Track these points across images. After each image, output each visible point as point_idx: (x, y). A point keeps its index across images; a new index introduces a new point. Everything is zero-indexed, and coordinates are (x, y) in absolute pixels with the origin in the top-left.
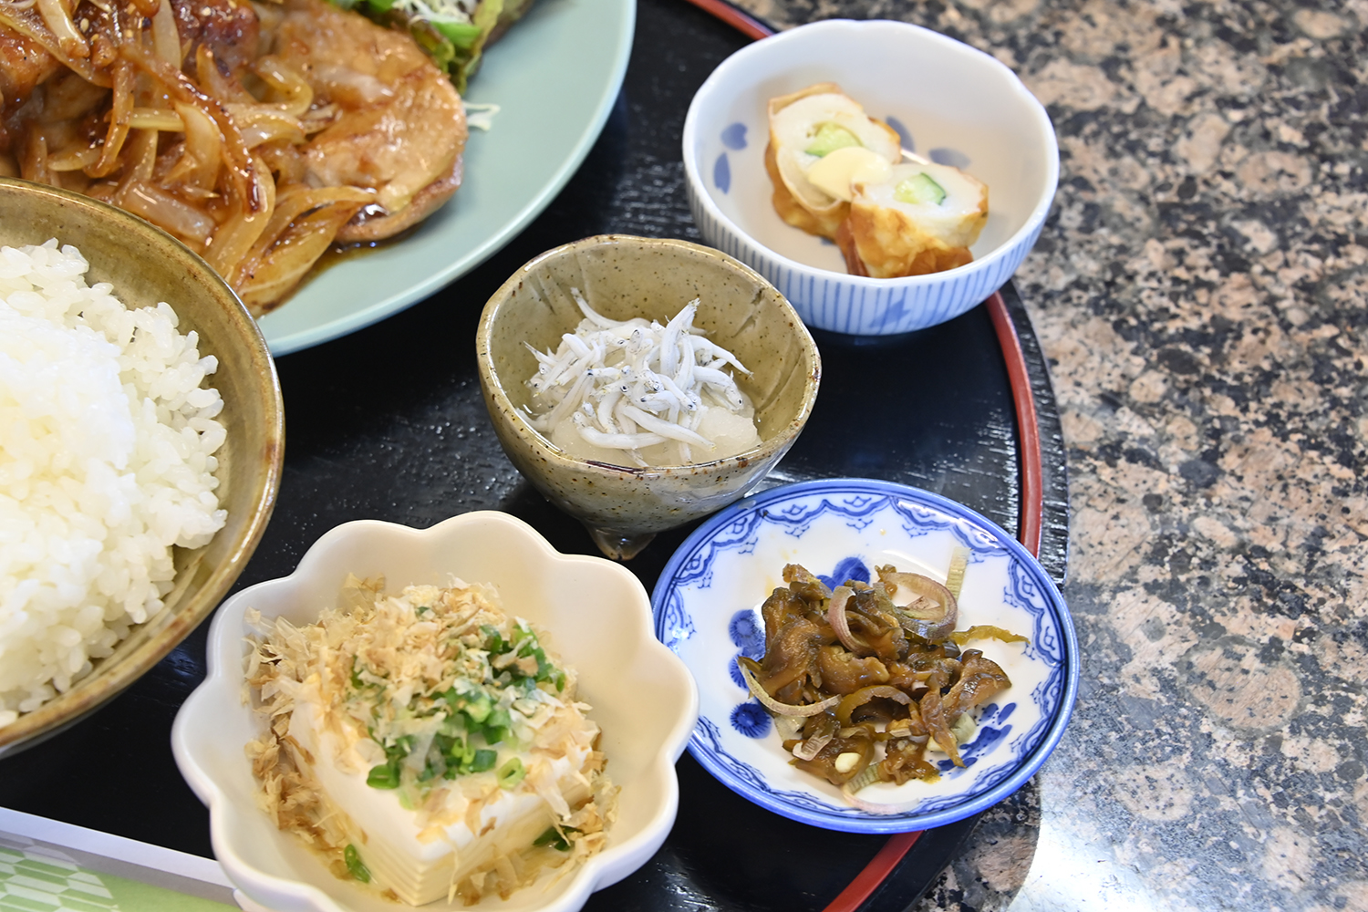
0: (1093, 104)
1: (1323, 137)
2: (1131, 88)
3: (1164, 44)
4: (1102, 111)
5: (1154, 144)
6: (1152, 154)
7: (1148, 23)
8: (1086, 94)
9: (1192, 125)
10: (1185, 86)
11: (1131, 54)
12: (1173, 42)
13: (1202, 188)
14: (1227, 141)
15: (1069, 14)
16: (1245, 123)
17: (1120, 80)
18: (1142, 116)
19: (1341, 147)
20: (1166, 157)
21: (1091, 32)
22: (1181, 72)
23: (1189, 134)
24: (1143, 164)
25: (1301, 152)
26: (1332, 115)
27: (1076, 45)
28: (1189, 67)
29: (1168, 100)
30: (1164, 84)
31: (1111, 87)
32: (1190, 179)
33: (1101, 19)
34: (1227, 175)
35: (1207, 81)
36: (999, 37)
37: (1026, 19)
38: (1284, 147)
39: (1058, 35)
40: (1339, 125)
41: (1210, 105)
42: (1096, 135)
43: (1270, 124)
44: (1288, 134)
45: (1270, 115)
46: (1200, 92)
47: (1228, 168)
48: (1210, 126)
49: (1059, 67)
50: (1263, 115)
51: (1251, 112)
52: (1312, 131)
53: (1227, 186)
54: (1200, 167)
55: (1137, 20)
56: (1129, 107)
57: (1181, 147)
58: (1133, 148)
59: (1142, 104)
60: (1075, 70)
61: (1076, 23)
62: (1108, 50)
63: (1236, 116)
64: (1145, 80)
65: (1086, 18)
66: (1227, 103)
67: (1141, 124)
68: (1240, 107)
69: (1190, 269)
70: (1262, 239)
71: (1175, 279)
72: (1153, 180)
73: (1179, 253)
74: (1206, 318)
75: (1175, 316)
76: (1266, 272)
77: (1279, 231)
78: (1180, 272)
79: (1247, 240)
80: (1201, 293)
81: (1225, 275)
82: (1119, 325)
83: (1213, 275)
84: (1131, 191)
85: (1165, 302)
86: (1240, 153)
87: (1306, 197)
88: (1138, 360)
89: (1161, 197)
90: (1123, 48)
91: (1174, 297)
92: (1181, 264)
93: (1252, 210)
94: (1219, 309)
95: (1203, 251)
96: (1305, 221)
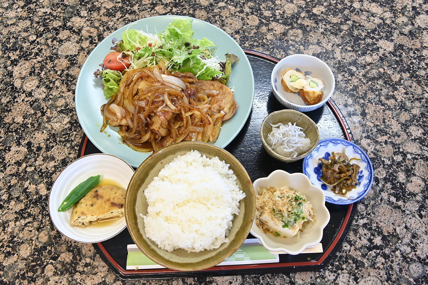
0: (319, 52)
1: (354, 48)
2: (323, 47)
3: (324, 38)
4: (321, 53)
5: (331, 56)
6: (332, 58)
7: (320, 35)
8: (317, 50)
9: (335, 51)
10: (330, 44)
11: (320, 41)
12: (325, 37)
13: (342, 62)
14: (341, 52)
15: (308, 36)
16: (342, 48)
17: (321, 46)
18: (327, 52)
19: (358, 49)
20: (334, 58)
21: (313, 39)
22: (329, 42)
23: (335, 53)
24: (331, 61)
25: (353, 51)
26: (354, 43)
27: (311, 41)
28: (330, 41)
29: (329, 48)
30: (328, 45)
31: (320, 48)
32: (339, 61)
33: (313, 36)
34: (344, 59)
35: (334, 43)
36: (299, 44)
37: (302, 39)
38: (350, 51)
39: (308, 40)
40: (356, 45)
41: (336, 47)
42: (322, 57)
43: (346, 47)
44: (349, 49)
45: (345, 46)
46: (333, 45)
47: (344, 57)
48: (338, 50)
49: (311, 46)
50: (344, 46)
51: (342, 46)
52: (352, 47)
53: (345, 61)
54: (339, 58)
55: (318, 34)
56: (324, 51)
57: (335, 56)
58: (328, 58)
59: (326, 49)
60: (313, 46)
61: (310, 37)
62: (317, 41)
63: (340, 47)
64: (324, 45)
65: (311, 36)
66: (338, 45)
67: (327, 53)
68: (340, 46)
69: (346, 78)
70: (354, 69)
71: (345, 80)
72: (334, 63)
73: (343, 75)
74: (352, 86)
75: (348, 87)
76: (357, 75)
77: (356, 67)
78: (345, 79)
79: (352, 70)
80: (350, 82)
81: (352, 77)
82: (341, 91)
83: (350, 78)
84: (332, 66)
85: (345, 85)
86: (344, 54)
87: (357, 59)
88: (346, 97)
89: (336, 66)
90: (318, 40)
91: (346, 83)
92: (345, 77)
93: (350, 64)
94: (353, 84)
95: (347, 74)
96: (358, 64)
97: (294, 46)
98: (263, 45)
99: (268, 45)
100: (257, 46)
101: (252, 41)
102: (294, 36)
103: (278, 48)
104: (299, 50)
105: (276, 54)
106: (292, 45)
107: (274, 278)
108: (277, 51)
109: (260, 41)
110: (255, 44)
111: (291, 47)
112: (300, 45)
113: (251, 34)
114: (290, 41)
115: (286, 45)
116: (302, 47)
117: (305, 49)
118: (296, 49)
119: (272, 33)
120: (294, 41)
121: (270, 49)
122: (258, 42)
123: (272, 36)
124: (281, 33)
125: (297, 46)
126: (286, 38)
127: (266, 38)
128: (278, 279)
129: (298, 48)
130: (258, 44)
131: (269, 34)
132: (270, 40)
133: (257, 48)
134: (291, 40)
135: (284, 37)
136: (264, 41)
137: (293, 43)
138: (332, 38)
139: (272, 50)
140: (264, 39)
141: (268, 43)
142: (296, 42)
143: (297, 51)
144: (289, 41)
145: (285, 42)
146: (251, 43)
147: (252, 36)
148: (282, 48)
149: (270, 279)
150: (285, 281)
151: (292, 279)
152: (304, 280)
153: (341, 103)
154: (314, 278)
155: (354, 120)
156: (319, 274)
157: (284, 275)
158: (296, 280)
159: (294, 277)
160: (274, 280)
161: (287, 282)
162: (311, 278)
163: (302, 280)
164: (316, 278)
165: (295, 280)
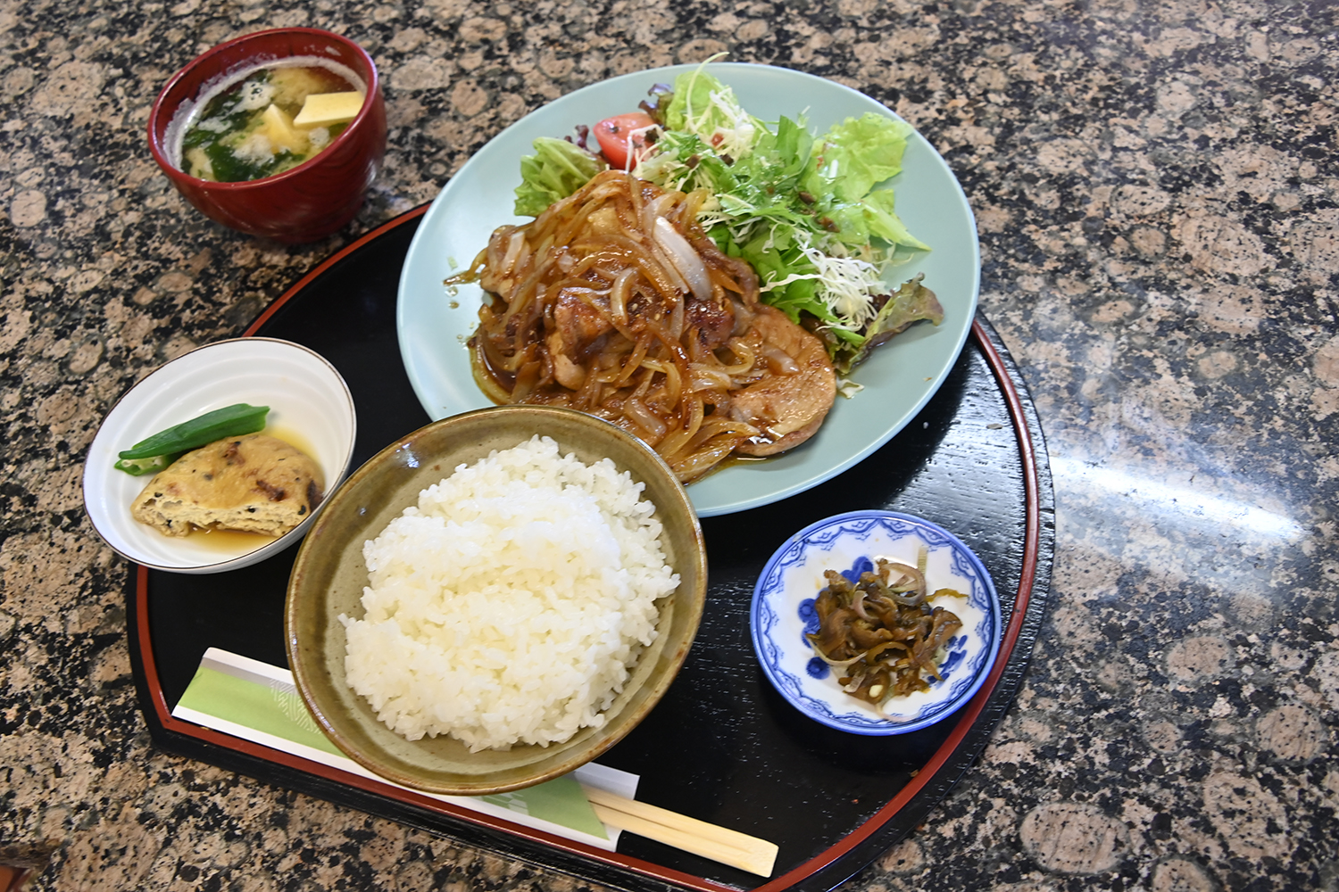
0: (1194, 45)
1: (1313, 26)
2: (1207, 32)
3: (1209, 6)
4: (1200, 47)
5: (1235, 54)
6: (1237, 59)
8: (1188, 41)
9: (1247, 40)
10: (1231, 23)
11: (1197, 16)
13: (1271, 68)
14: (1268, 42)
15: (1155, 6)
16: (1272, 31)
17: (1200, 29)
18: (1220, 43)
19: (1324, 28)
20: (1246, 59)
21: (1172, 12)
22: (1226, 17)
23: (1249, 44)
24: (1236, 65)
25: (1307, 36)
26: (1310, 14)
27: (1168, 19)
28: (1228, 13)
29: (1228, 30)
30: (1221, 24)
31: (1197, 34)
32: (1262, 65)
34: (1279, 58)
35: (1242, 17)
37: (1136, 15)
38: (1298, 36)
39: (1156, 17)
40: (1317, 18)
41: (1250, 28)
42: (1205, 58)
43: (1284, 27)
44: (1295, 30)
45: (1281, 24)
46: (1241, 23)
47: (1277, 54)
48: (1256, 38)
49: (1166, 33)
50: (1277, 24)
51: (1271, 25)
52: (1305, 24)
53: (1282, 63)
54: (1264, 58)
56: (1212, 41)
57: (1249, 51)
58: (1227, 59)
59: (1217, 37)
60: (1175, 31)
61: (1161, 10)
62: (1184, 17)
63: (1265, 29)
64: (1211, 26)
65: (1165, 5)
66: (1257, 24)
67: (1223, 47)
68: (1264, 24)
69: (1290, 108)
70: (1315, 83)
71: (1287, 115)
72: (1246, 71)
73: (1280, 102)
74: (1313, 128)
75: (1298, 132)
76: (1327, 98)
77: (1321, 76)
78: (1287, 111)
79: (1308, 85)
80: (1304, 118)
81: (1309, 105)
82: (1274, 145)
83: (1303, 107)
84: (1239, 80)
85: (1289, 127)
86: (1278, 46)
87: (1323, 56)
88: (1294, 159)
89: (1255, 78)
90: (1191, 14)
91: (1292, 123)
92: (1285, 107)
93: (1302, 70)
94: (1317, 123)
95: (1291, 97)
96: (1330, 68)
97: (1111, 35)
98: (1014, 38)
99: (1028, 37)
100: (994, 41)
101: (980, 29)
102: (1111, 8)
103: (1059, 42)
104: (1129, 44)
105: (1057, 59)
106: (1104, 32)
107: (1097, 665)
108: (1060, 51)
109: (1004, 28)
110: (989, 36)
111: (1103, 38)
112: (1131, 31)
113: (973, 11)
114: (1100, 24)
115: (1086, 32)
116: (1137, 36)
117: (1147, 41)
118: (1119, 41)
119: (1040, 6)
120: (1111, 21)
121: (1038, 46)
122: (996, 30)
123: (1043, 13)
124: (1067, 5)
125: (1122, 33)
126: (1086, 16)
127: (1022, 20)
128: (1108, 667)
129: (1125, 40)
130: (996, 36)
131: (1029, 7)
132: (1035, 23)
133: (994, 47)
134: (1101, 19)
135: (1077, 13)
136: (1017, 26)
137: (1109, 27)
138: (1235, 6)
139: (1041, 49)
140: (1014, 21)
141: (1030, 32)
142: (1119, 25)
143: (1123, 46)
144: (1094, 23)
145: (1083, 26)
146: (975, 34)
147: (978, 17)
148: (1073, 43)
149: (1081, 665)
150: (1132, 671)
151: (1158, 667)
152: (1196, 668)
153: (1277, 176)
154: (1230, 665)
155: (1325, 220)
156: (1248, 652)
157: (1128, 656)
158: (1171, 670)
159: (1162, 662)
160: (1095, 670)
161: (1140, 675)
162: (1222, 663)
163: (1192, 669)
164: (1240, 664)
165: (1166, 670)
